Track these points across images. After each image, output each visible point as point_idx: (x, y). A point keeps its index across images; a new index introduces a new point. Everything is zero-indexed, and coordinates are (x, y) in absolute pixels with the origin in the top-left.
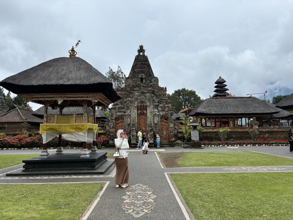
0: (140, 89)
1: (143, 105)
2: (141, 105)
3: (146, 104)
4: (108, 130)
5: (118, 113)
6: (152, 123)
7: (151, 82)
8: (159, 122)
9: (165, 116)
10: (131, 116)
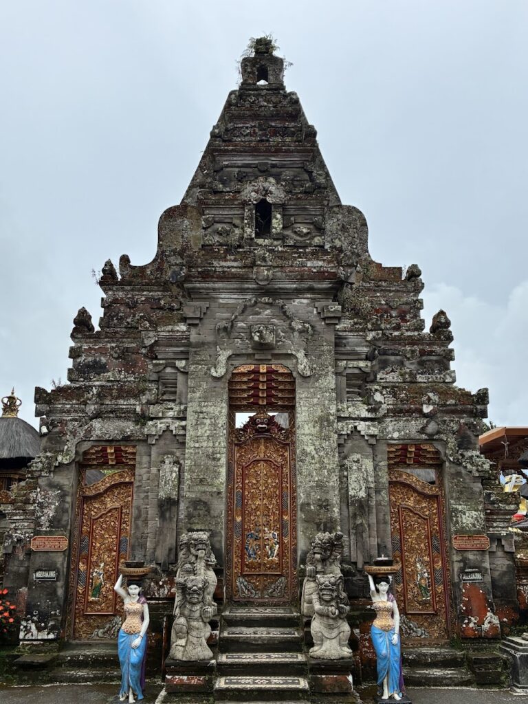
0: (253, 264)
1: (270, 372)
2: (256, 372)
3: (289, 363)
4: (20, 540)
5: (97, 424)
6: (335, 499)
7: (320, 230)
8: (378, 492)
9: (418, 449)
10: (184, 443)
